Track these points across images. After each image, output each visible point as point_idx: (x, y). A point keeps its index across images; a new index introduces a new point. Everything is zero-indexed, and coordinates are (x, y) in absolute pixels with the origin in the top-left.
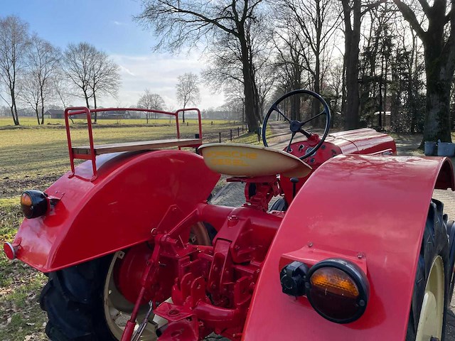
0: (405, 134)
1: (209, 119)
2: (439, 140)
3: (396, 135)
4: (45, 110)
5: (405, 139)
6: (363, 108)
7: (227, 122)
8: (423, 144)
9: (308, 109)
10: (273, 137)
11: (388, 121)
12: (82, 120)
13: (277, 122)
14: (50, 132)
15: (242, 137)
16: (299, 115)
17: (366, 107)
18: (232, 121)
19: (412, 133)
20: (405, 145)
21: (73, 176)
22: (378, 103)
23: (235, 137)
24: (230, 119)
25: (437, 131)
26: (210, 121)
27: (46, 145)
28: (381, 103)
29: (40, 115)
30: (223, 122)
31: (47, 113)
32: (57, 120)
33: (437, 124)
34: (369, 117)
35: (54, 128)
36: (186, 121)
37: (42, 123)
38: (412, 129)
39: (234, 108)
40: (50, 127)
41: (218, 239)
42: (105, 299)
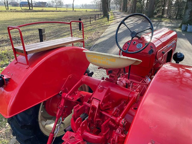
0: (173, 19)
1: (85, 8)
2: (189, 24)
3: (169, 20)
4: (9, 2)
5: (173, 22)
6: (156, 6)
7: (93, 10)
8: (181, 25)
9: (131, 5)
10: (114, 19)
11: (166, 12)
12: (26, 8)
13: (116, 11)
14: (12, 13)
15: (100, 19)
16: (127, 8)
17: (158, 5)
18: (95, 10)
19: (176, 19)
20: (173, 25)
21: (17, 63)
22: (163, 4)
23: (97, 18)
24: (95, 9)
25: (188, 19)
26: (85, 10)
27: (10, 21)
28: (164, 4)
29: (6, 5)
30: (91, 10)
31: (10, 4)
32: (15, 7)
33: (189, 16)
34: (158, 10)
35: (13, 11)
36: (74, 9)
37: (8, 9)
38: (177, 17)
39: (97, 3)
40: (12, 11)
41: (93, 98)
42: (39, 121)
